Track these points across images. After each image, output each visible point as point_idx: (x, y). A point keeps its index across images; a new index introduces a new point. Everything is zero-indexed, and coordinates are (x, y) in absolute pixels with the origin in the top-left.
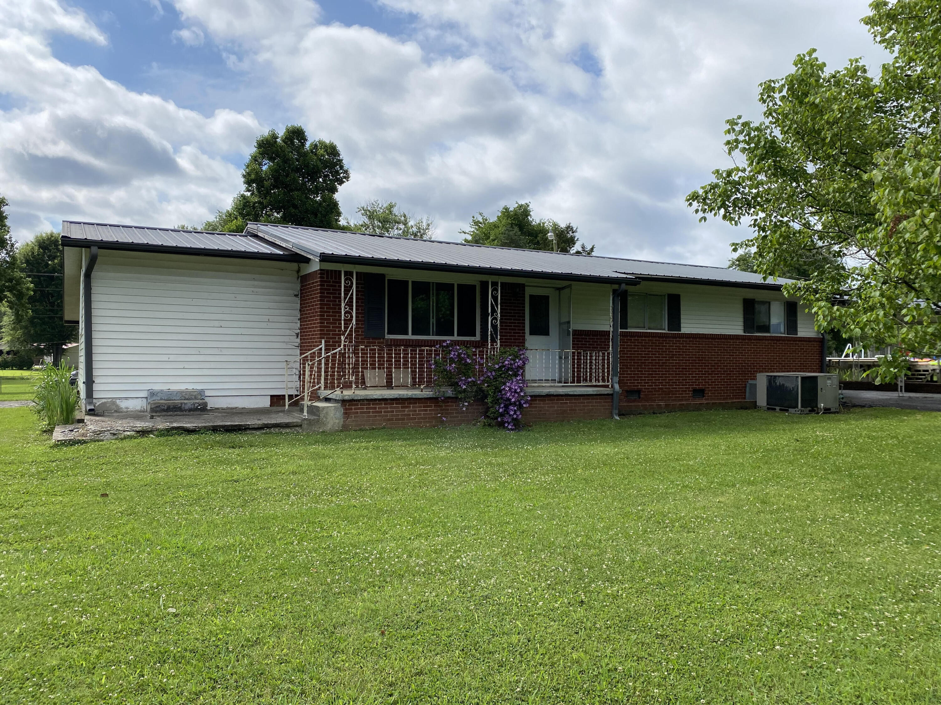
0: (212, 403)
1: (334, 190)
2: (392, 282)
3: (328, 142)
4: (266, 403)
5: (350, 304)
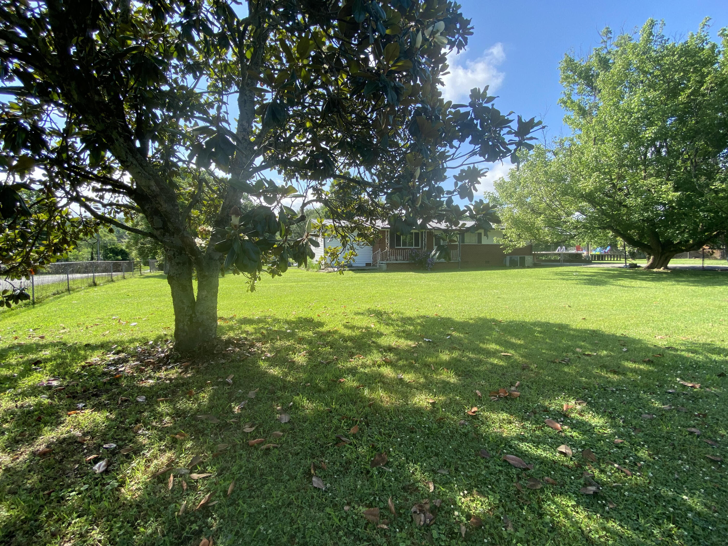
4: (365, 265)
5: (388, 239)
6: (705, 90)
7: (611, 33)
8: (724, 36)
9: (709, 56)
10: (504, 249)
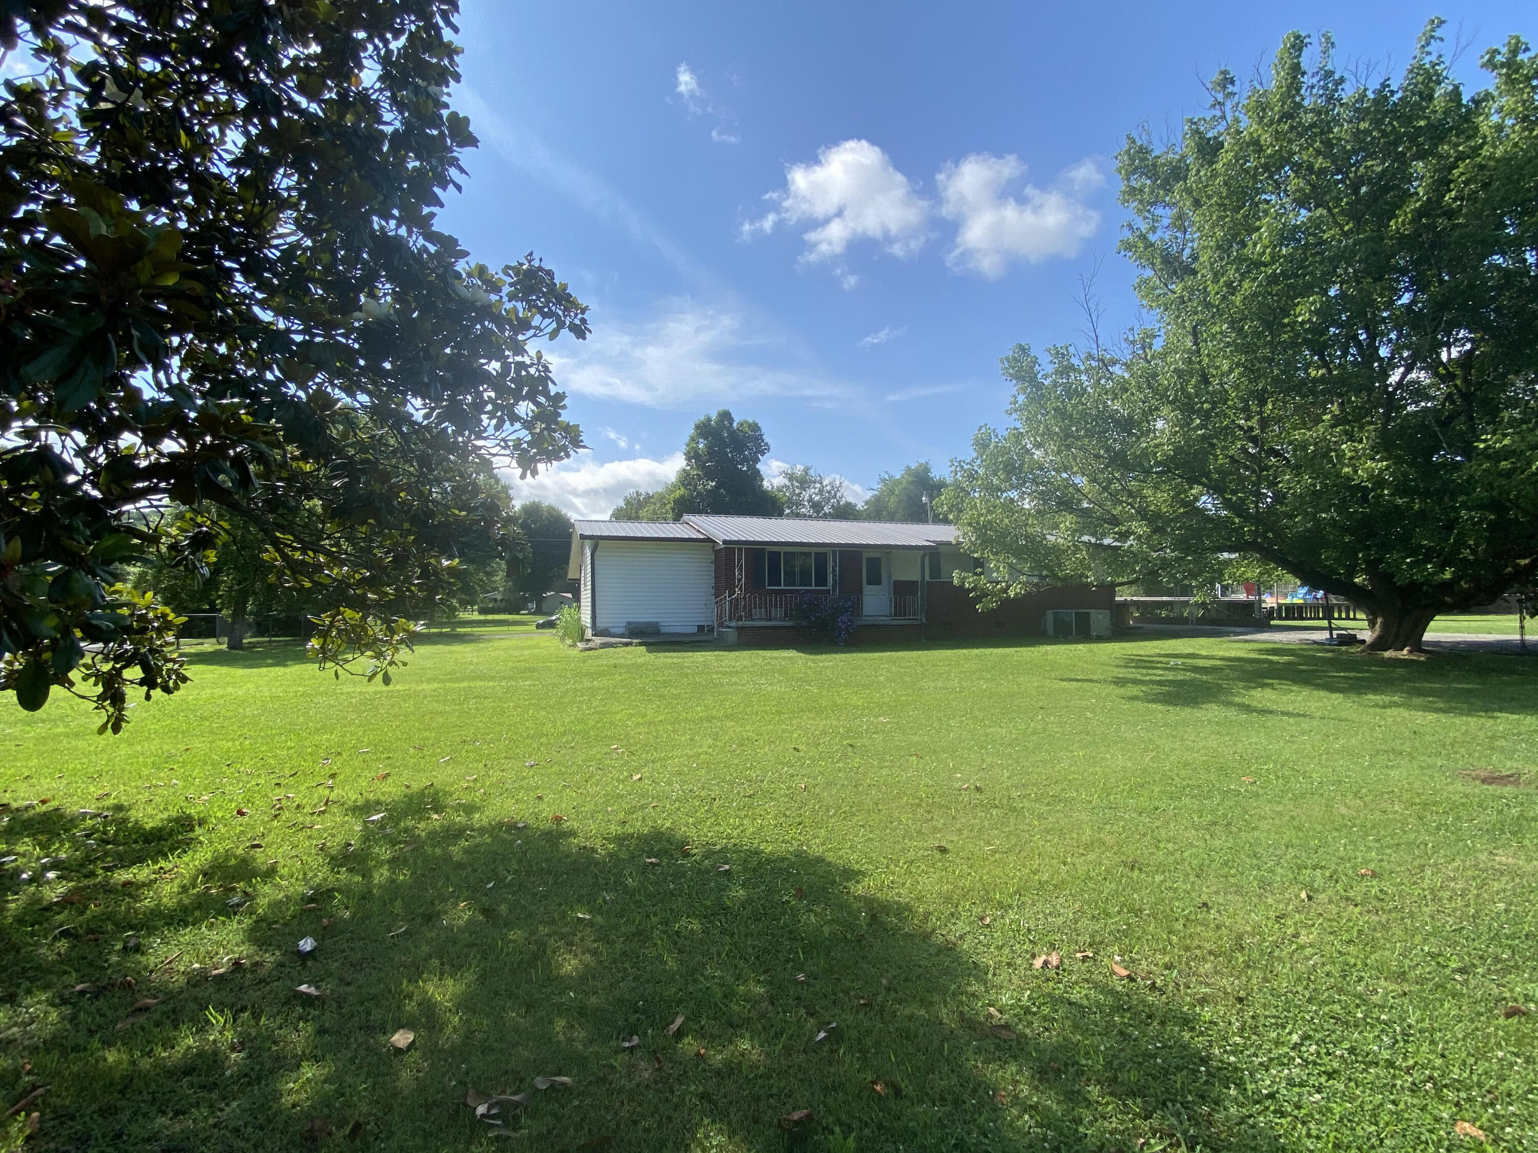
0: (663, 630)
1: (757, 460)
2: (770, 553)
3: (751, 421)
4: (695, 630)
5: (741, 569)
6: (1455, 199)
7: (1232, 82)
8: (1495, 67)
9: (1446, 113)
10: (978, 599)
